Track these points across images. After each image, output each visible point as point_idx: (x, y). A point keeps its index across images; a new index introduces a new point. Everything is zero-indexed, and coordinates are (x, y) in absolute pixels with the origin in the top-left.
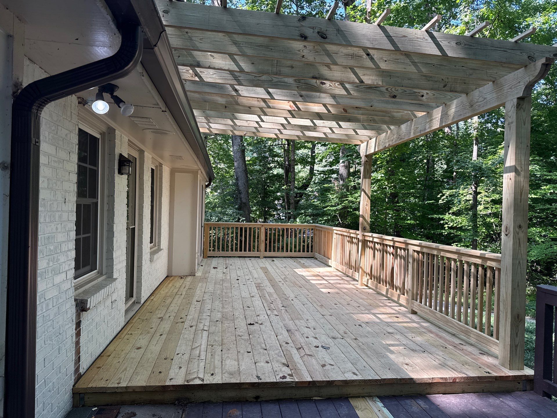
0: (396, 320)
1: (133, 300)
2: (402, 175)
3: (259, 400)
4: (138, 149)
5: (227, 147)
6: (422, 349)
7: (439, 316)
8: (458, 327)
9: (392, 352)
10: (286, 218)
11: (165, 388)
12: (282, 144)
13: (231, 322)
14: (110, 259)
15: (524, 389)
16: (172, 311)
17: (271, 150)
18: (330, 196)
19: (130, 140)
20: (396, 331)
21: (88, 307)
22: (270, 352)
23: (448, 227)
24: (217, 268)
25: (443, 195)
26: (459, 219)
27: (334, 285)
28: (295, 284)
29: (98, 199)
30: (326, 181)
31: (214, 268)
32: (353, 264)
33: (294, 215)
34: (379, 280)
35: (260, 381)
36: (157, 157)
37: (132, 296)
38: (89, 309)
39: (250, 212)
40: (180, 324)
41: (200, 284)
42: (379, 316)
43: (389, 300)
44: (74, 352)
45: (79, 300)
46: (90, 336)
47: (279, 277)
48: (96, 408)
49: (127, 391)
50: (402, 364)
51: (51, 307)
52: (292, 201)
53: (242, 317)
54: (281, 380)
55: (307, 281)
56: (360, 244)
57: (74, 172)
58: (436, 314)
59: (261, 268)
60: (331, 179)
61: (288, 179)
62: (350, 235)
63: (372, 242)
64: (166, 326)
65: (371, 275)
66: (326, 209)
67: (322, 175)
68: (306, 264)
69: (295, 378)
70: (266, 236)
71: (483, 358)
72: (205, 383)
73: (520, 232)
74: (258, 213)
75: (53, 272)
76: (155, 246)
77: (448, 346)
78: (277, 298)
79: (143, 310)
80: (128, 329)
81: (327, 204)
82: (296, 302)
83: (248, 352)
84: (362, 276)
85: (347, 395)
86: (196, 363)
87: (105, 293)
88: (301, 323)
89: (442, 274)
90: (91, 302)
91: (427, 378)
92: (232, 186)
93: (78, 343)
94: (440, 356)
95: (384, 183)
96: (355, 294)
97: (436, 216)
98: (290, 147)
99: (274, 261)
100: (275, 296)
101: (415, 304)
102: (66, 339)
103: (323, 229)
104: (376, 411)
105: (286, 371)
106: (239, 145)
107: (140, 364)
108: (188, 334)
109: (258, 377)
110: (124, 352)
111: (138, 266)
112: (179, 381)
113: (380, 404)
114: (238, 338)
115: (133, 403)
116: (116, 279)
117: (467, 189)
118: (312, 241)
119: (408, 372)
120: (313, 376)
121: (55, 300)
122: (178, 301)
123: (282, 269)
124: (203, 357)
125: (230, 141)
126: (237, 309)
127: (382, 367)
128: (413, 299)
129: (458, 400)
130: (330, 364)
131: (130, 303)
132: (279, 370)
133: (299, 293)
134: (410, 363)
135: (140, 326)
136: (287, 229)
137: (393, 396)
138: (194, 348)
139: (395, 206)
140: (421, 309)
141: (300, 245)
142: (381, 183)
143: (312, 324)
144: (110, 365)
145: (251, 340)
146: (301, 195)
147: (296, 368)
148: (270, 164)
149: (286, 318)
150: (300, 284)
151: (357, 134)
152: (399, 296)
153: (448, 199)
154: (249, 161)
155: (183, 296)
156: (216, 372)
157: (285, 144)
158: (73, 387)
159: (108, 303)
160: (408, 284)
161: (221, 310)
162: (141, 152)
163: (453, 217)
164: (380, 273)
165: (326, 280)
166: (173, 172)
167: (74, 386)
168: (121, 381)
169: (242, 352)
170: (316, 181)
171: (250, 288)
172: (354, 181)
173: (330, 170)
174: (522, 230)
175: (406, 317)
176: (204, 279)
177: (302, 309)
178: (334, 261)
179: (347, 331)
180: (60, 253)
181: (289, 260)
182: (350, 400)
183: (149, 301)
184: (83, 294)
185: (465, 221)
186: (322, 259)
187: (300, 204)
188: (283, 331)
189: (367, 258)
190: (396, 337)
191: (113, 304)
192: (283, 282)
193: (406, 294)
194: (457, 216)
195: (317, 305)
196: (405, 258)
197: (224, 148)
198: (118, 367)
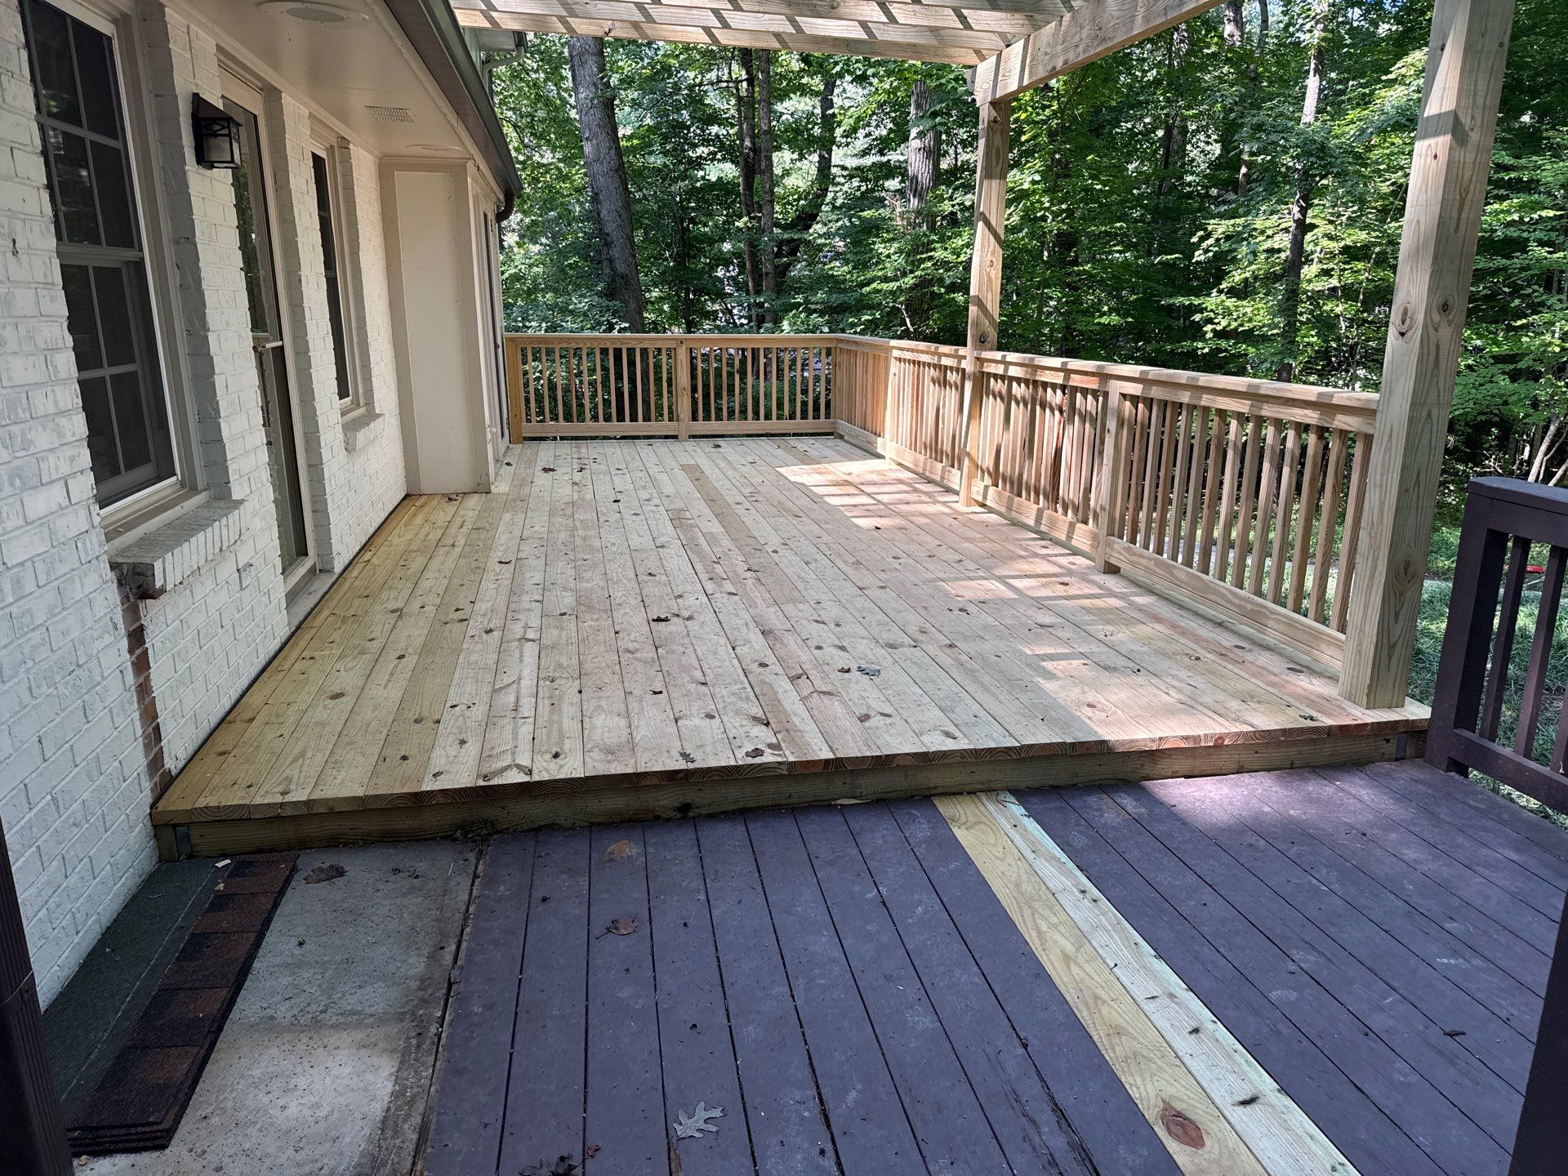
0: (1061, 591)
1: (308, 563)
2: (1092, 177)
3: (690, 814)
4: (259, 84)
5: (558, 93)
6: (1132, 665)
7: (1183, 576)
8: (1233, 604)
9: (1049, 676)
10: (750, 321)
11: (419, 801)
12: (732, 81)
13: (605, 616)
14: (214, 442)
15: (1400, 755)
16: (430, 591)
17: (695, 100)
18: (880, 248)
19: (223, 45)
20: (1060, 620)
21: (158, 584)
22: (717, 690)
23: (1214, 331)
24: (553, 470)
25: (1208, 236)
26: (1247, 307)
27: (891, 507)
28: (781, 509)
29: (141, 249)
30: (868, 200)
31: (546, 470)
32: (947, 447)
33: (775, 312)
34: (1017, 486)
35: (691, 766)
36: (328, 115)
37: (303, 552)
38: (163, 591)
39: (643, 304)
40: (456, 627)
41: (507, 516)
42: (1016, 583)
43: (1042, 539)
44: (136, 715)
45: (125, 567)
46: (182, 667)
47: (734, 491)
48: (228, 861)
49: (311, 811)
50: (1079, 704)
51: (30, 586)
52: (767, 267)
53: (634, 601)
54: (750, 761)
55: (817, 499)
56: (968, 386)
57: (30, 149)
58: (1175, 572)
59: (683, 468)
60: (883, 194)
61: (752, 197)
62: (939, 359)
63: (1003, 378)
64: (414, 632)
65: (995, 475)
66: (868, 289)
67: (856, 183)
68: (812, 452)
69: (788, 753)
70: (693, 377)
71: (1298, 683)
72: (536, 778)
73: (1444, 324)
74: (666, 307)
75: (18, 482)
76: (356, 404)
77: (1203, 653)
78: (733, 548)
79: (341, 594)
80: (303, 644)
81: (870, 274)
82: (787, 559)
83: (655, 693)
84: (970, 478)
85: (928, 789)
86: (508, 730)
87: (210, 544)
88: (801, 612)
89: (1199, 459)
90: (168, 569)
91: (1144, 740)
92: (582, 222)
93: (144, 690)
94: (1181, 681)
95: (1039, 201)
96: (950, 529)
97: (1181, 299)
98: (757, 89)
99: (719, 446)
100: (726, 542)
101: (1116, 546)
102: (104, 678)
103: (859, 349)
104: (1008, 827)
105: (762, 736)
106: (595, 85)
107: (342, 738)
108: (480, 652)
109: (685, 756)
110: (294, 708)
111: (309, 466)
112: (462, 777)
113: (1018, 810)
114: (625, 657)
115: (334, 843)
116: (241, 502)
117: (1275, 217)
118: (827, 389)
119: (1093, 725)
120: (835, 746)
121: (40, 566)
122: (444, 562)
123: (743, 468)
124: (527, 709)
125: (566, 72)
126: (619, 581)
127: (1023, 715)
128: (1111, 533)
129: (1226, 790)
130: (882, 714)
131: (301, 571)
132: (743, 735)
133: (795, 532)
134: (1099, 702)
135: (336, 636)
136: (755, 352)
137: (1053, 787)
138: (501, 689)
139: (1069, 274)
140: (1134, 558)
141: (793, 401)
142: (1032, 204)
143: (831, 611)
144: (255, 744)
145: (663, 662)
146: (793, 248)
147: (788, 729)
148: (694, 146)
149: (759, 601)
150: (795, 509)
151: (967, 26)
152: (1072, 526)
153: (1219, 246)
154: (630, 138)
155: (458, 550)
156: (567, 747)
157: (737, 82)
158: (151, 808)
159: (227, 571)
160: (1098, 494)
161: (572, 584)
162: (271, 95)
163: (1231, 303)
164: (1022, 467)
165: (869, 495)
166: (386, 169)
167: (152, 806)
168: (292, 787)
169: (637, 692)
170: (839, 202)
171: (652, 523)
172: (951, 198)
173: (882, 165)
174: (1451, 317)
175: (1089, 581)
176: (518, 501)
177: (803, 574)
178: (892, 441)
179: (928, 625)
180: (31, 422)
181: (762, 444)
182: (936, 802)
183: (360, 567)
184: (137, 550)
185: (1262, 311)
186: (857, 436)
187: (791, 277)
188: (751, 634)
189: (986, 426)
190: (1060, 635)
191: (243, 575)
192: (747, 505)
193: (1091, 521)
194: (1239, 298)
195: (845, 562)
196: (1097, 421)
197: (548, 98)
198: (279, 750)
